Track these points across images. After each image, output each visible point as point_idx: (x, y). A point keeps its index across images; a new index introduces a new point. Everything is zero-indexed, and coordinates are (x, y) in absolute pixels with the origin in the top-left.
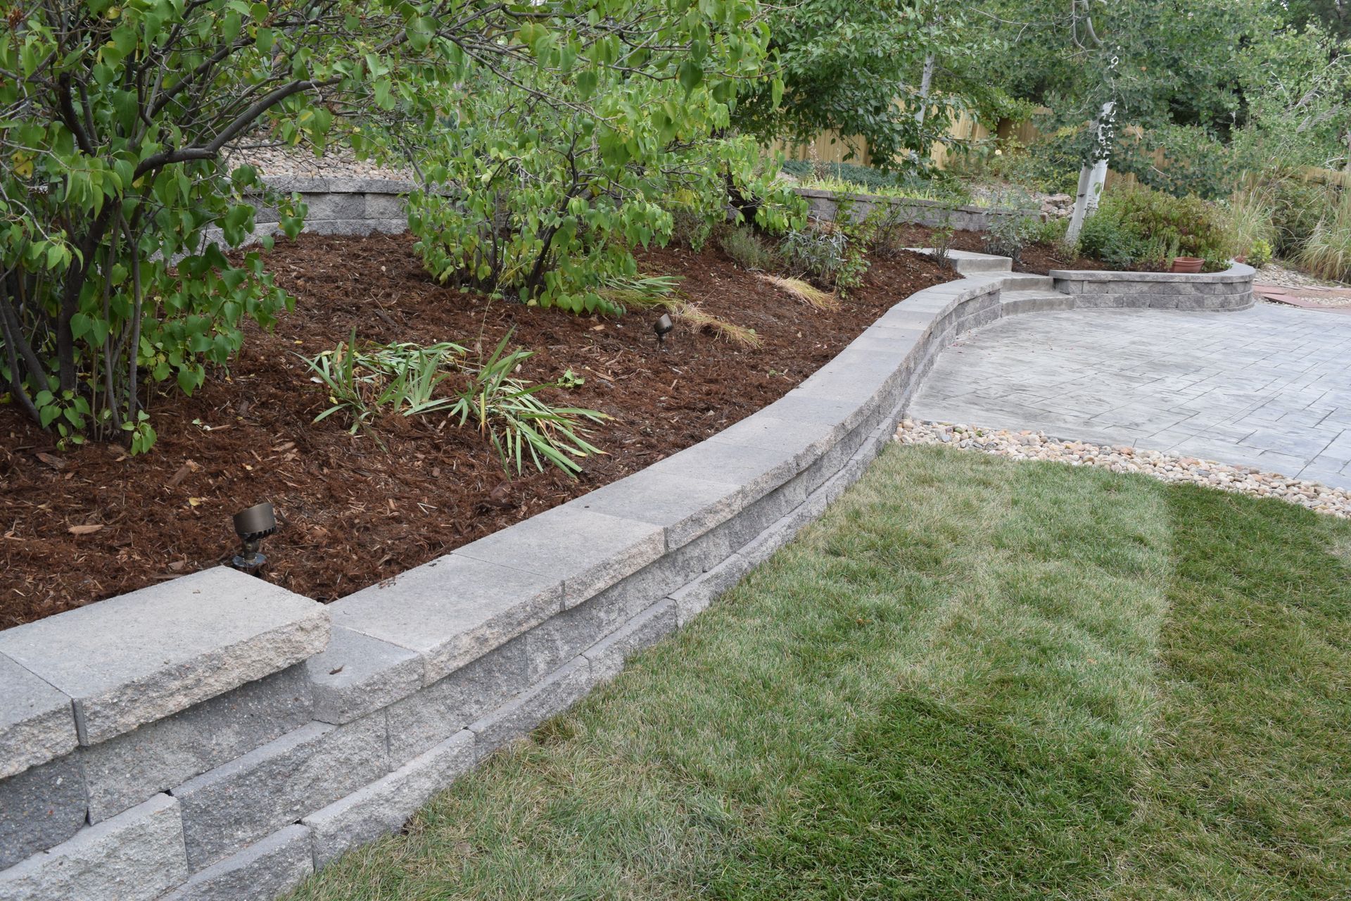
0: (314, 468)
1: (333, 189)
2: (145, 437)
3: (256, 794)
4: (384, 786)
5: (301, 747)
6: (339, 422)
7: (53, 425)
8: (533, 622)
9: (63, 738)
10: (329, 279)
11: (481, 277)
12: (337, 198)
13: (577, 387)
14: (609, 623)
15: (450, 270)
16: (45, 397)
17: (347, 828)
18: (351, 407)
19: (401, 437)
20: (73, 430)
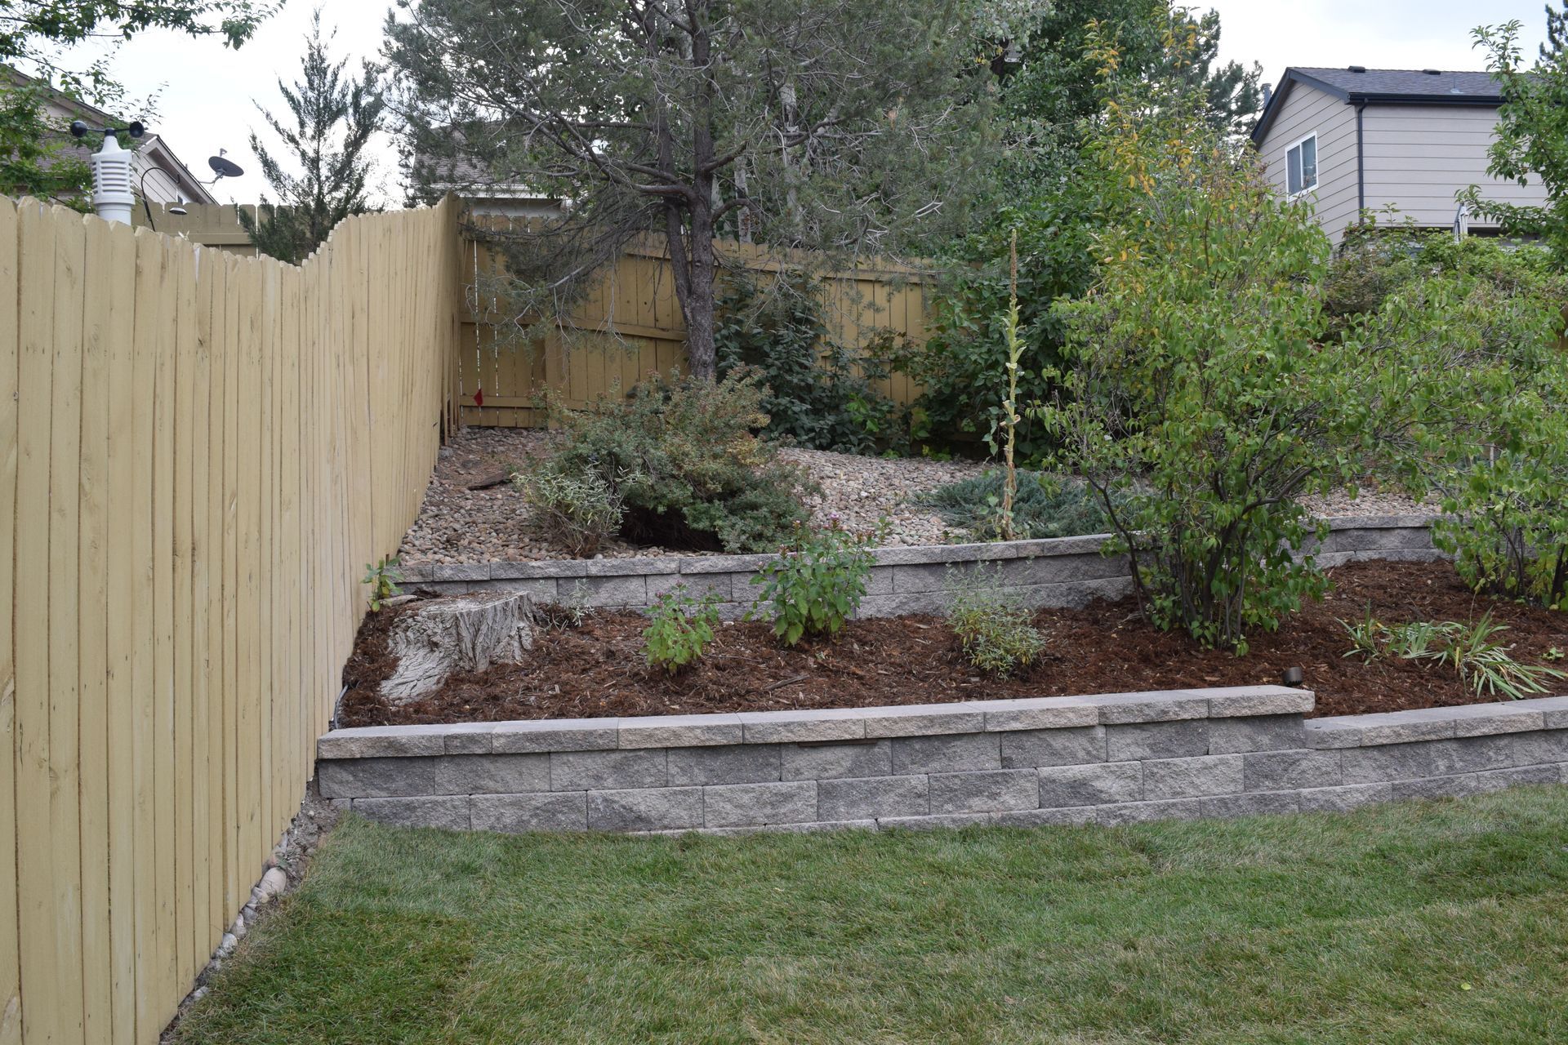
0: (1337, 677)
1: (1401, 524)
2: (1243, 648)
3: (1275, 766)
4: (1338, 789)
5: (1298, 753)
6: (1359, 657)
7: (1198, 639)
8: (1434, 737)
9: (1203, 712)
10: (1381, 587)
11: (1508, 586)
12: (1404, 532)
13: (1558, 659)
14: (1497, 761)
15: (1482, 581)
16: (1195, 624)
17: (1316, 800)
18: (1366, 651)
19: (1398, 670)
20: (1208, 642)
